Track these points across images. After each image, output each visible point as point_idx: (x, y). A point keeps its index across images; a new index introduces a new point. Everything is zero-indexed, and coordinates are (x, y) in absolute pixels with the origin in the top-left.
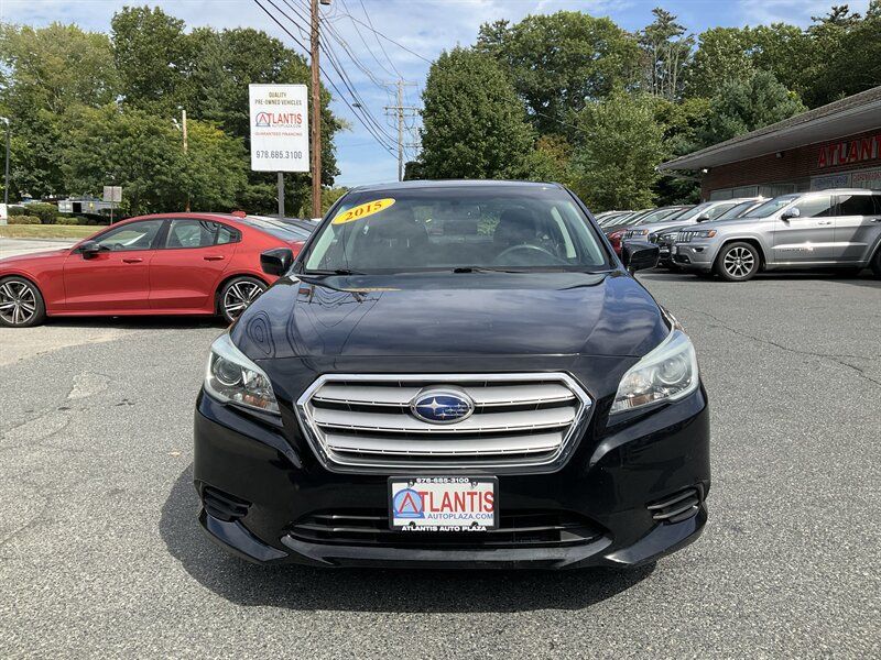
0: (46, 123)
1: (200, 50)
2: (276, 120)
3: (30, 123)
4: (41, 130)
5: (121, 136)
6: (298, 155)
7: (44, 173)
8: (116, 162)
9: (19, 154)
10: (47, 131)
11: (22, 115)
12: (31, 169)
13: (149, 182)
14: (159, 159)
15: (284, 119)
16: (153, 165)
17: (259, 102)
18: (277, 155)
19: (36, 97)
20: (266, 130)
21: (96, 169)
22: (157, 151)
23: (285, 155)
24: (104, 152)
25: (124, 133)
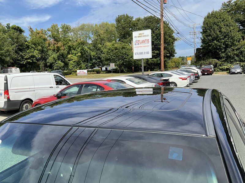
0: (100, 48)
1: (137, 24)
2: (141, 42)
3: (96, 48)
4: (99, 50)
5: (115, 50)
6: (148, 53)
7: (99, 60)
8: (114, 57)
9: (94, 56)
10: (100, 50)
11: (94, 46)
12: (96, 60)
13: (123, 61)
14: (125, 55)
15: (143, 42)
16: (123, 56)
17: (136, 37)
18: (141, 53)
19: (98, 42)
20: (138, 46)
21: (110, 59)
22: (124, 53)
23: (144, 53)
24: (111, 54)
25: (116, 49)
